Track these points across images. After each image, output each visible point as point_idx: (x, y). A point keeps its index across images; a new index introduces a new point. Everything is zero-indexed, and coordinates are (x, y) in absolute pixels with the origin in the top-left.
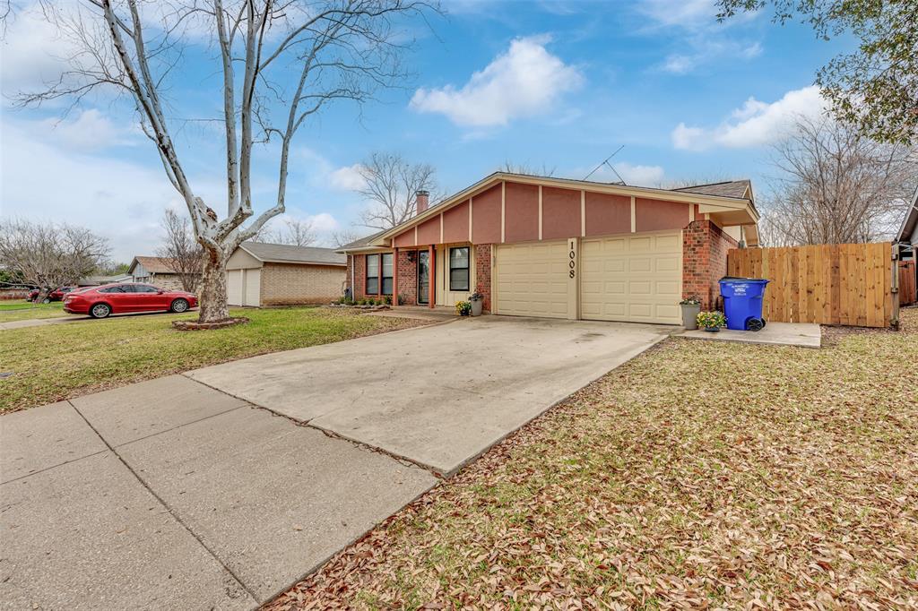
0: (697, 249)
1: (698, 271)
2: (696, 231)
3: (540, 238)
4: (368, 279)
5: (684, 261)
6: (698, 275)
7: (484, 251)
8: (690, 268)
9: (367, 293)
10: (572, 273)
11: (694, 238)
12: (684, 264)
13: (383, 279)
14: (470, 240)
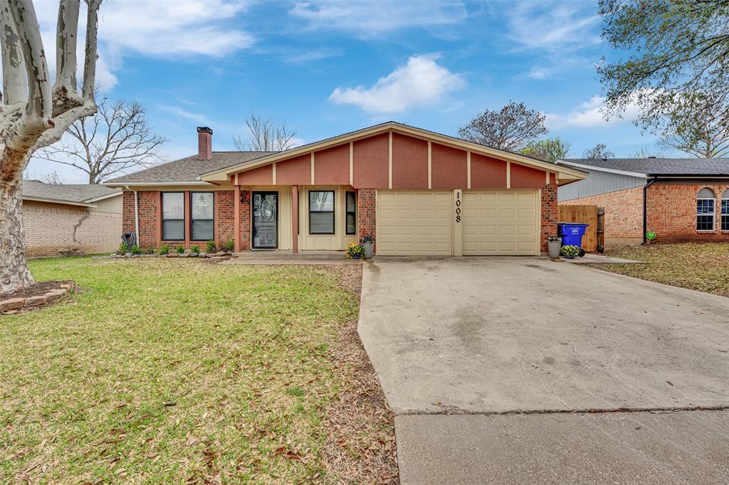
0: (550, 203)
1: (551, 218)
2: (550, 191)
3: (430, 187)
4: (163, 221)
5: (542, 211)
6: (551, 221)
7: (367, 195)
8: (546, 216)
9: (162, 239)
10: (458, 218)
11: (549, 196)
12: (542, 213)
13: (192, 221)
14: (351, 183)
